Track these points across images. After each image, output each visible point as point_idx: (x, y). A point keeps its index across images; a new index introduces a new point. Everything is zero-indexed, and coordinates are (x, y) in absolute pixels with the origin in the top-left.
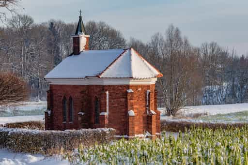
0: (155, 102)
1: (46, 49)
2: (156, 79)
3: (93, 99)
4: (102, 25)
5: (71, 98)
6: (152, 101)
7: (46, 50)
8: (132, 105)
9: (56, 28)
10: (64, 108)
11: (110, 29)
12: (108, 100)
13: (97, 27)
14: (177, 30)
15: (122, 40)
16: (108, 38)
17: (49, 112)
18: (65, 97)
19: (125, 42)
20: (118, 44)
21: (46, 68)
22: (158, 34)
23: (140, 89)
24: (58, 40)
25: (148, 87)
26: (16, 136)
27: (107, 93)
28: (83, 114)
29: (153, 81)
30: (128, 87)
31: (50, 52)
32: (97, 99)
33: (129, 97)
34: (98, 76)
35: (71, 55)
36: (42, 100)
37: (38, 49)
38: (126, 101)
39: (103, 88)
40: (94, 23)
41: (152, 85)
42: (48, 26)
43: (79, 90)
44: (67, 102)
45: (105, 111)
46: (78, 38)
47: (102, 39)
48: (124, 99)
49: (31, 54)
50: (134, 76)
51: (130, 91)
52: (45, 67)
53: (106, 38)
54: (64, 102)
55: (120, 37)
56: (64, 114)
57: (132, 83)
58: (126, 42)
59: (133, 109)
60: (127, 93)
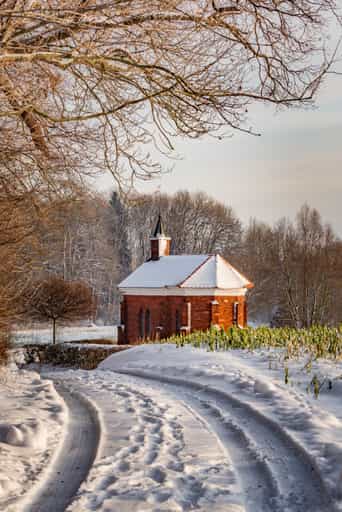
0: (245, 316)
1: (104, 237)
2: (246, 290)
3: (174, 312)
4: (200, 198)
5: (148, 311)
6: (241, 314)
7: (105, 241)
8: (217, 318)
9: (122, 201)
10: (140, 322)
11: (214, 204)
12: (189, 313)
13: (193, 199)
14: (315, 213)
15: (235, 222)
16: (210, 219)
17: (123, 327)
18: (141, 311)
19: (240, 226)
20: (228, 230)
21: (103, 271)
22: (284, 219)
23: (226, 301)
24: (124, 221)
25: (236, 298)
26: (87, 352)
27: (189, 304)
28: (161, 328)
29: (243, 292)
30: (213, 298)
31: (112, 243)
32: (177, 312)
33: (213, 310)
34: (179, 286)
35: (149, 261)
36: (98, 325)
37: (92, 238)
38: (210, 315)
39: (184, 299)
40: (187, 193)
41: (241, 297)
42: (108, 198)
43: (158, 301)
44: (144, 315)
45: (186, 325)
46: (157, 241)
47: (200, 221)
48: (207, 312)
49: (80, 246)
50: (219, 286)
51: (215, 302)
52: (103, 268)
53: (207, 220)
54: (140, 315)
55: (231, 217)
56: (140, 328)
57: (216, 293)
58: (243, 226)
59: (218, 323)
60: (211, 304)
